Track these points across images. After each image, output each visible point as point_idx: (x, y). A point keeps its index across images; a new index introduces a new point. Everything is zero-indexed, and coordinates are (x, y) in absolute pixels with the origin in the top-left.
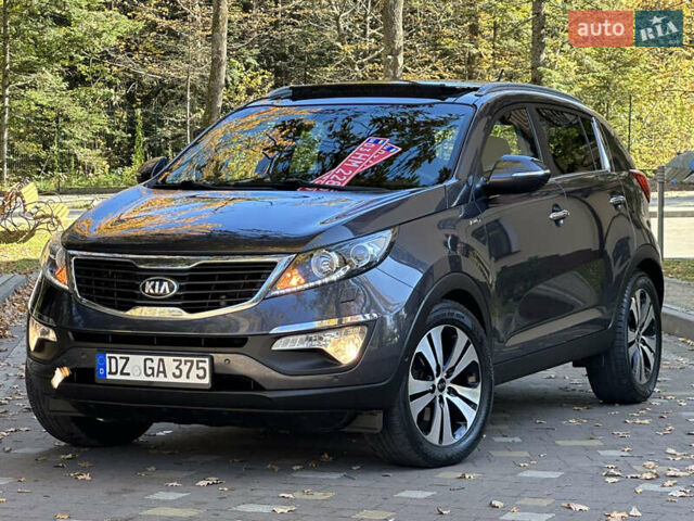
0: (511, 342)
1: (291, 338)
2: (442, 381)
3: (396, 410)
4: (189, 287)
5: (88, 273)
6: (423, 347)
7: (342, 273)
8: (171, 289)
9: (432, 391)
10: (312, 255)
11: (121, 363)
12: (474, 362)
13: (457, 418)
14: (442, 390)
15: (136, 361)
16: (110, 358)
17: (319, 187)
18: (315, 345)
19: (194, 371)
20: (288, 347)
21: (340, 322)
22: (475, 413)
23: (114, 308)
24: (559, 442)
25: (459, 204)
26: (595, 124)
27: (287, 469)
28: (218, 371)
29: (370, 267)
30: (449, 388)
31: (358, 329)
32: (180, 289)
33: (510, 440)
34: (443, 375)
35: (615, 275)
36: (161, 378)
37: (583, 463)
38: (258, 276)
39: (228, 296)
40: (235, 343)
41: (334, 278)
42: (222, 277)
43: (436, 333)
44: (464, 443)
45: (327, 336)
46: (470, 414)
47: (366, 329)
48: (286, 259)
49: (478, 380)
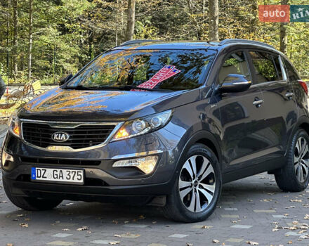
0: (232, 163)
1: (122, 161)
2: (196, 182)
3: (172, 196)
4: (74, 137)
5: (29, 130)
6: (186, 166)
7: (146, 130)
8: (66, 138)
9: (191, 187)
10: (132, 122)
11: (43, 172)
12: (212, 173)
13: (203, 199)
14: (196, 186)
15: (50, 171)
17: (140, 89)
18: (133, 164)
19: (76, 177)
20: (120, 166)
21: (148, 153)
22: (212, 197)
23: (39, 146)
24: (255, 211)
25: (208, 97)
26: (280, 58)
27: (121, 223)
28: (87, 176)
29: (160, 127)
30: (200, 185)
31: (154, 157)
32: (70, 137)
33: (232, 209)
34: (196, 179)
35: (287, 130)
37: (263, 221)
38: (107, 132)
39: (93, 141)
40: (95, 163)
41: (143, 133)
42: (90, 132)
43: (193, 159)
44: (206, 211)
45: (139, 160)
46: (209, 198)
47: (157, 157)
48: (120, 124)
49: (214, 181)
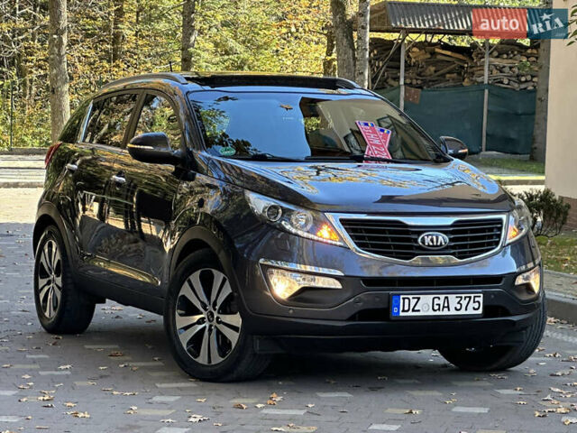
16: (404, 299)
36: (446, 312)
